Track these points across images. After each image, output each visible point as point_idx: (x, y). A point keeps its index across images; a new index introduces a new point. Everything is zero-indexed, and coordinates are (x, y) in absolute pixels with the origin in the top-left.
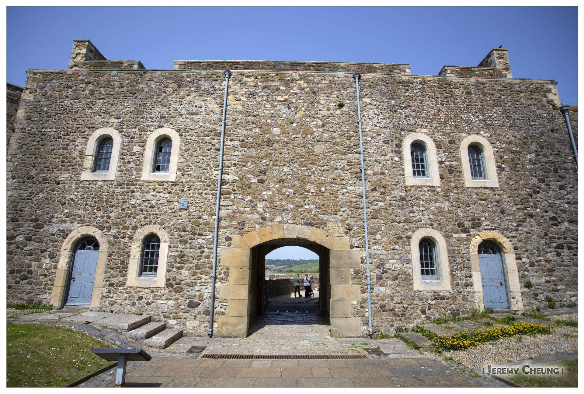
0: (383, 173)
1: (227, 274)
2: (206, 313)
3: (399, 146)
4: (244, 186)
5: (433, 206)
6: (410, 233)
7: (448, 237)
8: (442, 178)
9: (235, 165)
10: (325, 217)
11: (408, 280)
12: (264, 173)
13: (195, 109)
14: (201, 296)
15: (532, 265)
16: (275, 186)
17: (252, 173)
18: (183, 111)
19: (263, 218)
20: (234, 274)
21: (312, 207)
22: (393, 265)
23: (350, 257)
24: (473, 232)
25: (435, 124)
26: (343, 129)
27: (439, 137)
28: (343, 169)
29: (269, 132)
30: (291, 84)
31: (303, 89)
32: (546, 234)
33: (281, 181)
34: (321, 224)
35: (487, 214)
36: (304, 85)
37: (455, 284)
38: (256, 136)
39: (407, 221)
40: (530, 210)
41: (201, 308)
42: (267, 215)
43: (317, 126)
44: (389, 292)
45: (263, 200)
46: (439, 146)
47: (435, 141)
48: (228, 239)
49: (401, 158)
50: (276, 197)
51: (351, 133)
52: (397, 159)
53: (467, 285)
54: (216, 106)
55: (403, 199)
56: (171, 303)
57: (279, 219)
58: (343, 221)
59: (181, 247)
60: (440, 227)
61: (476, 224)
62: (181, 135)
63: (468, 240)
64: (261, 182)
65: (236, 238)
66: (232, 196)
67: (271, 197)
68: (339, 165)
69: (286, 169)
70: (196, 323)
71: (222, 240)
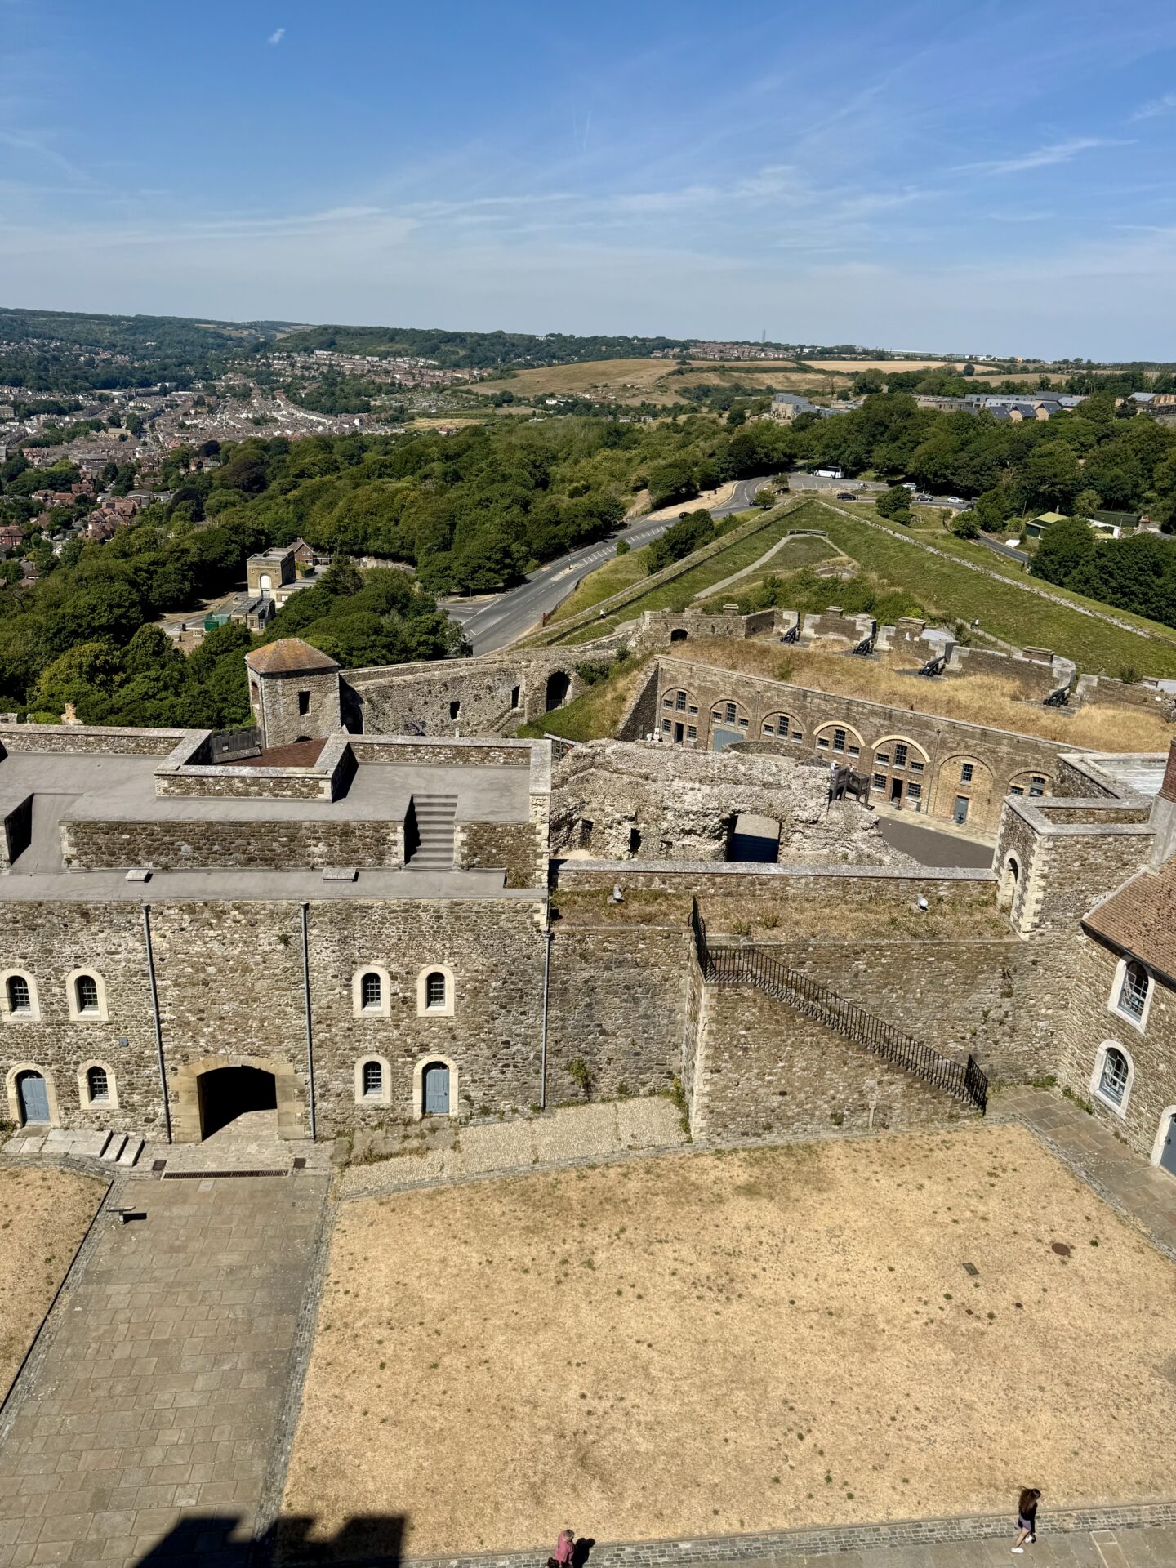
0: (329, 1007)
1: (177, 1096)
2: (163, 1126)
3: (349, 979)
4: (184, 1024)
5: (381, 1035)
6: (354, 1059)
7: (392, 1062)
8: (393, 1008)
9: (170, 1004)
10: (269, 1048)
11: (351, 1096)
12: (202, 1011)
13: (113, 949)
14: (155, 1114)
15: (474, 1081)
16: (214, 1024)
17: (189, 1011)
18: (99, 950)
19: (207, 1051)
20: (183, 1098)
21: (254, 1040)
22: (337, 1086)
23: (294, 1080)
24: (420, 1055)
25: (393, 955)
26: (287, 965)
27: (395, 968)
28: (287, 1005)
29: (204, 971)
30: (225, 916)
31: (239, 922)
32: (494, 1056)
33: (222, 1018)
34: (266, 1054)
35: (436, 1041)
36: (240, 917)
37: (395, 1097)
38: (189, 976)
39: (352, 1049)
40: (483, 1036)
41: (157, 1122)
42: (211, 1049)
43: (257, 964)
44: (331, 1106)
45: (204, 1035)
46: (394, 977)
47: (390, 973)
48: (174, 1069)
49: (350, 992)
50: (217, 1033)
51: (296, 969)
52: (345, 993)
53: (407, 1099)
54: (138, 944)
55: (350, 1030)
56: (127, 1120)
57: (222, 1051)
58: (287, 1051)
59: (128, 1077)
60: (386, 1054)
61: (424, 1048)
62: (104, 976)
63: (413, 1064)
64: (201, 1019)
65: (181, 1068)
66: (172, 1033)
67: (211, 1033)
68: (283, 1001)
69: (226, 1007)
70: (155, 1134)
71: (168, 1070)
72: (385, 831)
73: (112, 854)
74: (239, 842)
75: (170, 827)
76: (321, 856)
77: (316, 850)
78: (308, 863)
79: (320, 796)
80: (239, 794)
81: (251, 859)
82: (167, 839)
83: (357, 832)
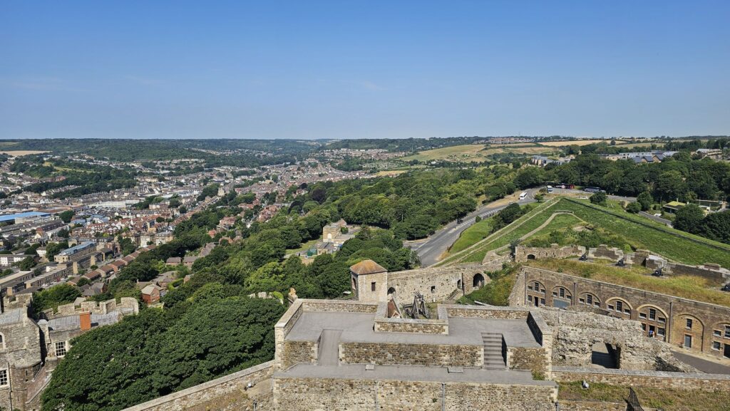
13: (362, 401)
18: (356, 402)
30: (409, 388)
31: (415, 391)
36: (416, 389)
54: (372, 400)
72: (475, 350)
73: (359, 357)
74: (412, 353)
75: (384, 346)
76: (446, 361)
77: (445, 358)
78: (440, 364)
79: (444, 333)
80: (409, 331)
81: (417, 361)
82: (382, 351)
83: (463, 350)
